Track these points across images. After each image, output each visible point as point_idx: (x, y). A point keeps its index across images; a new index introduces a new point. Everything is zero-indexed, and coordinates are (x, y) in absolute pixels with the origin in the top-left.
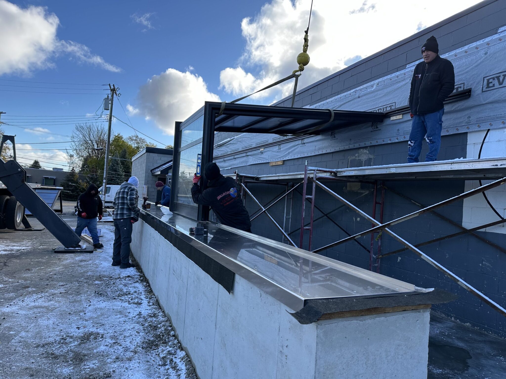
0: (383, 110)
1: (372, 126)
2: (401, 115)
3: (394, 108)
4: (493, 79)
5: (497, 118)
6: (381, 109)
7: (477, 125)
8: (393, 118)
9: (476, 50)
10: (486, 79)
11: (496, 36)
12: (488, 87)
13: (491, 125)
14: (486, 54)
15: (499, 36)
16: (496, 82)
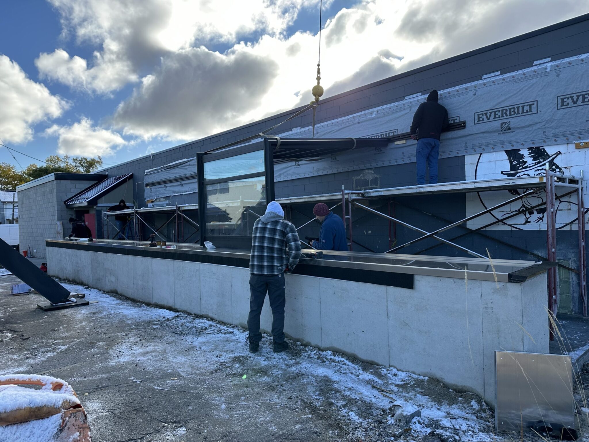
0: (386, 135)
1: (376, 150)
2: (405, 141)
3: (397, 134)
4: (483, 114)
5: (488, 144)
6: (384, 135)
7: (473, 150)
8: (396, 143)
9: (466, 91)
10: (476, 114)
11: (481, 82)
12: (479, 121)
13: (484, 150)
14: (475, 94)
15: (483, 82)
16: (484, 117)
